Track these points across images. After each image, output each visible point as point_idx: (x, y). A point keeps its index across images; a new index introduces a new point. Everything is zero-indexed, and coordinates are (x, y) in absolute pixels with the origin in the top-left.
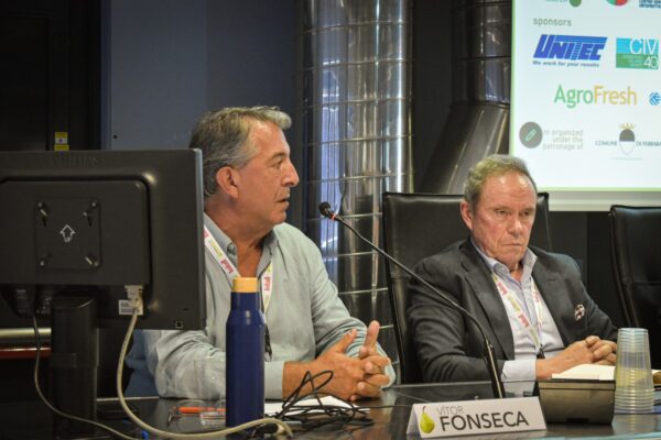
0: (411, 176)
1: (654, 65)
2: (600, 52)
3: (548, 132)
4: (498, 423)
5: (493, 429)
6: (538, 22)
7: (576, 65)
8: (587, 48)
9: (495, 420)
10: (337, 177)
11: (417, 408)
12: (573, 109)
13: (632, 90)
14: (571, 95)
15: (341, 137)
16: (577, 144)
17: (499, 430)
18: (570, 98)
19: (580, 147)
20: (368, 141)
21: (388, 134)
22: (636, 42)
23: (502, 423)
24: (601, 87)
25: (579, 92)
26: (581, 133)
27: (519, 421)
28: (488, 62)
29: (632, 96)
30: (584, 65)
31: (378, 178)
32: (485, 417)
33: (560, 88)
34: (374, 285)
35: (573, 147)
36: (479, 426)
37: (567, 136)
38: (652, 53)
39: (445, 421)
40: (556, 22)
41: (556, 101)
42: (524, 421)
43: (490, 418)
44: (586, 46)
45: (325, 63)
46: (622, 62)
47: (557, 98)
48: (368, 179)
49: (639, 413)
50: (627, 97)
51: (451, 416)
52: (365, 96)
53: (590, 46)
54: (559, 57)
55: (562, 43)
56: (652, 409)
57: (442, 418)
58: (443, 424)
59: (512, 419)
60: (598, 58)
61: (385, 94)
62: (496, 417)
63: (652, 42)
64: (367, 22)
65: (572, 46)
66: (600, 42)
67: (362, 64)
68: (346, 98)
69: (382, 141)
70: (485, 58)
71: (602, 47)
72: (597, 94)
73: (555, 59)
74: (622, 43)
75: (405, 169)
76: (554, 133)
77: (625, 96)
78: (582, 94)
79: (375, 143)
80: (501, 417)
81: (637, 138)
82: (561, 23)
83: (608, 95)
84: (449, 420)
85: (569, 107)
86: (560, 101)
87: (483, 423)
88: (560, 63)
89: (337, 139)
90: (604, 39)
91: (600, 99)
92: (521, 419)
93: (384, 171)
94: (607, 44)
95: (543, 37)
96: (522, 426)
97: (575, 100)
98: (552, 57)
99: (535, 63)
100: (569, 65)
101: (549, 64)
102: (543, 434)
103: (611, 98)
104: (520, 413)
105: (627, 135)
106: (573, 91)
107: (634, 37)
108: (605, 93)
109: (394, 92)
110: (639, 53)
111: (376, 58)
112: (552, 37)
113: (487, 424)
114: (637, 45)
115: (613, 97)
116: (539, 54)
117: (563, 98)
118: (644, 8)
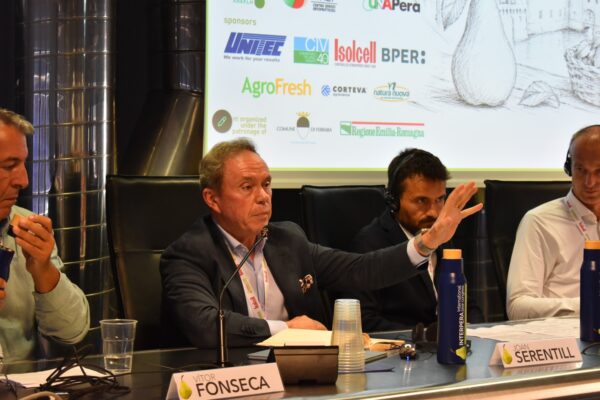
0: (115, 157)
1: (325, 60)
2: (280, 49)
3: (236, 118)
4: (245, 387)
5: (241, 393)
6: (228, 21)
7: (260, 60)
8: (270, 45)
9: (242, 385)
10: (47, 158)
11: (176, 377)
12: (258, 99)
13: (307, 83)
14: (256, 86)
15: (51, 120)
16: (261, 129)
17: (245, 393)
18: (254, 89)
19: (264, 132)
20: (77, 126)
21: (95, 119)
22: (310, 40)
23: (247, 387)
24: (281, 80)
25: (263, 84)
26: (264, 120)
27: (262, 385)
28: (182, 55)
29: (307, 88)
30: (267, 60)
31: (85, 160)
32: (234, 383)
33: (247, 80)
34: (83, 256)
35: (258, 132)
36: (229, 391)
37: (253, 123)
38: (323, 51)
39: (200, 387)
40: (243, 22)
41: (243, 91)
42: (266, 384)
43: (237, 383)
44: (268, 44)
45: (36, 53)
46: (299, 58)
47: (244, 88)
48: (76, 161)
49: (353, 372)
50: (302, 88)
51: (205, 384)
52: (74, 83)
53: (272, 43)
54: (246, 52)
55: (248, 40)
56: (363, 367)
57: (198, 385)
58: (199, 390)
59: (256, 383)
60: (278, 54)
61: (92, 82)
62: (243, 382)
63: (323, 41)
64: (74, 17)
65: (257, 42)
66: (280, 41)
67: (70, 55)
68: (56, 86)
69: (89, 125)
70: (179, 52)
71: (282, 44)
72: (277, 86)
73: (243, 54)
74: (299, 41)
75: (110, 151)
76: (242, 119)
77: (301, 87)
78: (265, 86)
79: (83, 127)
80: (246, 382)
81: (311, 125)
82: (247, 22)
83: (287, 87)
84: (203, 387)
85: (255, 96)
86: (247, 91)
87: (232, 388)
88: (247, 58)
89: (48, 123)
90: (284, 38)
91: (280, 89)
92: (264, 383)
93: (91, 153)
94: (286, 42)
95: (233, 35)
96: (265, 389)
97: (260, 90)
98: (240, 52)
99: (225, 57)
100: (254, 59)
101: (238, 58)
102: (282, 395)
103: (290, 89)
104: (262, 378)
105: (303, 122)
106: (258, 83)
107: (309, 36)
108: (285, 85)
109: (100, 81)
110: (313, 50)
111: (83, 50)
112: (240, 35)
113: (236, 389)
114: (312, 43)
115: (291, 88)
116: (229, 49)
117: (249, 88)
118: (316, 12)
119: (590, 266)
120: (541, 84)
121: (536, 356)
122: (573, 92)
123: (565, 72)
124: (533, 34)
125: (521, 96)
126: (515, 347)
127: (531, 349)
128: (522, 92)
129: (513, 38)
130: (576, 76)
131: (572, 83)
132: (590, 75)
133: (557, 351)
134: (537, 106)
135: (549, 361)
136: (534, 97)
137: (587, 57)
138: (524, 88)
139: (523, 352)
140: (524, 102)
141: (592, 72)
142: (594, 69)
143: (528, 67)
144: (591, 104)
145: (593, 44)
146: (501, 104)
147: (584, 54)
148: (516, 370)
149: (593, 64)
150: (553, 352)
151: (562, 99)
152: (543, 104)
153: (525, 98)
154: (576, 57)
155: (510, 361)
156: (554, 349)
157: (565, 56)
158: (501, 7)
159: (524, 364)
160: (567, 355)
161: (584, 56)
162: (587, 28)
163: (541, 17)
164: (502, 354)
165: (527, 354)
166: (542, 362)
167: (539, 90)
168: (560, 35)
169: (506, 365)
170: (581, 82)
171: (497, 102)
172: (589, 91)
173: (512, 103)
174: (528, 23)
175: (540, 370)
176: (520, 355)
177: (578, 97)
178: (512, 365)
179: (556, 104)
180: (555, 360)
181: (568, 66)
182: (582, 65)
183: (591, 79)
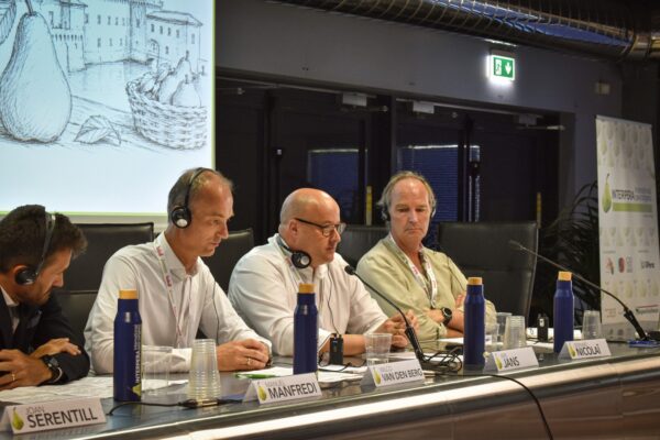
119: (124, 317)
120: (100, 120)
121: (53, 420)
122: (136, 129)
123: (127, 107)
124: (90, 64)
125: (77, 132)
126: (28, 410)
127: (46, 412)
128: (79, 127)
129: (68, 67)
130: (139, 111)
131: (135, 119)
132: (154, 111)
133: (77, 413)
134: (95, 143)
135: (68, 424)
136: (91, 133)
137: (151, 91)
138: (81, 123)
139: (37, 416)
140: (81, 138)
141: (157, 108)
142: (158, 104)
143: (85, 100)
144: (156, 143)
145: (158, 77)
146: (54, 140)
147: (147, 88)
148: (29, 436)
149: (158, 99)
150: (72, 414)
151: (123, 137)
152: (102, 141)
153: (81, 134)
154: (139, 90)
155: (20, 425)
156: (74, 411)
157: (127, 90)
158: (54, 32)
159: (37, 428)
160: (88, 416)
161: (147, 90)
162: (152, 60)
163: (99, 45)
164: (12, 419)
165: (43, 417)
166: (59, 426)
167: (97, 125)
168: (121, 66)
169: (16, 431)
170: (144, 118)
171: (50, 137)
172: (153, 128)
173: (67, 139)
174: (84, 52)
175: (56, 435)
176: (34, 419)
177: (141, 134)
178: (23, 430)
179: (116, 142)
180: (74, 423)
181: (130, 101)
182: (146, 100)
183: (156, 115)
